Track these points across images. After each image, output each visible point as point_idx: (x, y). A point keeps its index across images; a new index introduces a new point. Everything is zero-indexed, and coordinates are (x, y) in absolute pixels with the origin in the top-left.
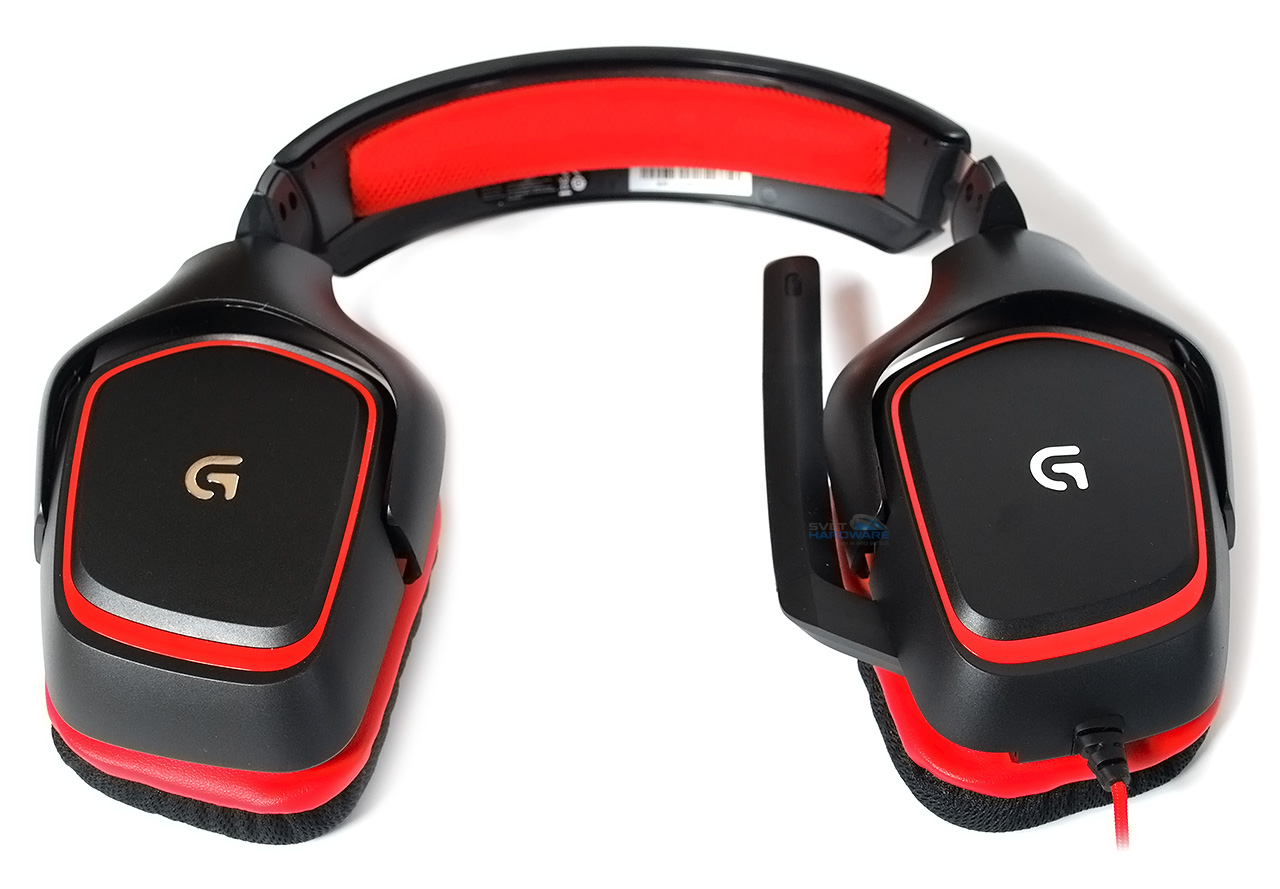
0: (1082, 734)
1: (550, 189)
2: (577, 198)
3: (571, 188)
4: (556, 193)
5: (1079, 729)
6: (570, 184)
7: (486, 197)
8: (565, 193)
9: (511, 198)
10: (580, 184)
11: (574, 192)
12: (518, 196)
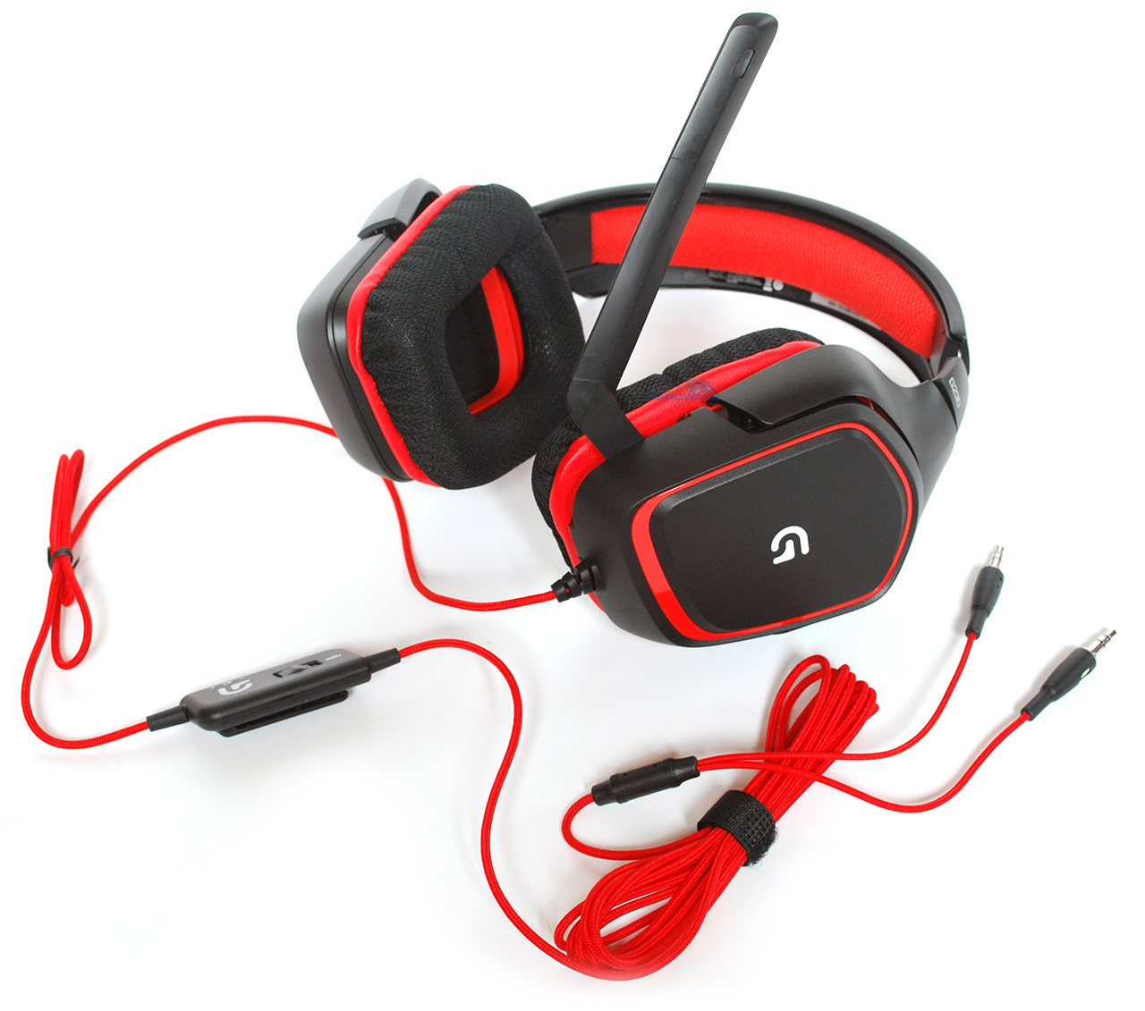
0: (590, 571)
1: (758, 283)
2: (774, 294)
3: (772, 287)
4: (762, 287)
5: (594, 568)
6: (772, 283)
7: (711, 275)
8: (767, 288)
9: (729, 281)
10: (779, 287)
11: (774, 290)
12: (735, 281)
